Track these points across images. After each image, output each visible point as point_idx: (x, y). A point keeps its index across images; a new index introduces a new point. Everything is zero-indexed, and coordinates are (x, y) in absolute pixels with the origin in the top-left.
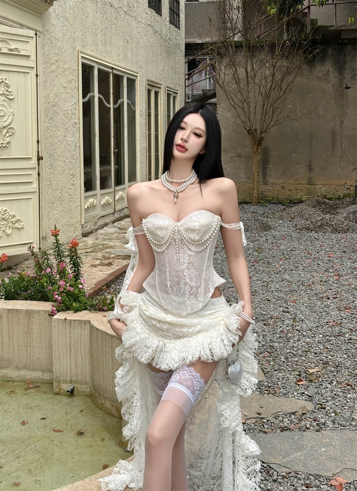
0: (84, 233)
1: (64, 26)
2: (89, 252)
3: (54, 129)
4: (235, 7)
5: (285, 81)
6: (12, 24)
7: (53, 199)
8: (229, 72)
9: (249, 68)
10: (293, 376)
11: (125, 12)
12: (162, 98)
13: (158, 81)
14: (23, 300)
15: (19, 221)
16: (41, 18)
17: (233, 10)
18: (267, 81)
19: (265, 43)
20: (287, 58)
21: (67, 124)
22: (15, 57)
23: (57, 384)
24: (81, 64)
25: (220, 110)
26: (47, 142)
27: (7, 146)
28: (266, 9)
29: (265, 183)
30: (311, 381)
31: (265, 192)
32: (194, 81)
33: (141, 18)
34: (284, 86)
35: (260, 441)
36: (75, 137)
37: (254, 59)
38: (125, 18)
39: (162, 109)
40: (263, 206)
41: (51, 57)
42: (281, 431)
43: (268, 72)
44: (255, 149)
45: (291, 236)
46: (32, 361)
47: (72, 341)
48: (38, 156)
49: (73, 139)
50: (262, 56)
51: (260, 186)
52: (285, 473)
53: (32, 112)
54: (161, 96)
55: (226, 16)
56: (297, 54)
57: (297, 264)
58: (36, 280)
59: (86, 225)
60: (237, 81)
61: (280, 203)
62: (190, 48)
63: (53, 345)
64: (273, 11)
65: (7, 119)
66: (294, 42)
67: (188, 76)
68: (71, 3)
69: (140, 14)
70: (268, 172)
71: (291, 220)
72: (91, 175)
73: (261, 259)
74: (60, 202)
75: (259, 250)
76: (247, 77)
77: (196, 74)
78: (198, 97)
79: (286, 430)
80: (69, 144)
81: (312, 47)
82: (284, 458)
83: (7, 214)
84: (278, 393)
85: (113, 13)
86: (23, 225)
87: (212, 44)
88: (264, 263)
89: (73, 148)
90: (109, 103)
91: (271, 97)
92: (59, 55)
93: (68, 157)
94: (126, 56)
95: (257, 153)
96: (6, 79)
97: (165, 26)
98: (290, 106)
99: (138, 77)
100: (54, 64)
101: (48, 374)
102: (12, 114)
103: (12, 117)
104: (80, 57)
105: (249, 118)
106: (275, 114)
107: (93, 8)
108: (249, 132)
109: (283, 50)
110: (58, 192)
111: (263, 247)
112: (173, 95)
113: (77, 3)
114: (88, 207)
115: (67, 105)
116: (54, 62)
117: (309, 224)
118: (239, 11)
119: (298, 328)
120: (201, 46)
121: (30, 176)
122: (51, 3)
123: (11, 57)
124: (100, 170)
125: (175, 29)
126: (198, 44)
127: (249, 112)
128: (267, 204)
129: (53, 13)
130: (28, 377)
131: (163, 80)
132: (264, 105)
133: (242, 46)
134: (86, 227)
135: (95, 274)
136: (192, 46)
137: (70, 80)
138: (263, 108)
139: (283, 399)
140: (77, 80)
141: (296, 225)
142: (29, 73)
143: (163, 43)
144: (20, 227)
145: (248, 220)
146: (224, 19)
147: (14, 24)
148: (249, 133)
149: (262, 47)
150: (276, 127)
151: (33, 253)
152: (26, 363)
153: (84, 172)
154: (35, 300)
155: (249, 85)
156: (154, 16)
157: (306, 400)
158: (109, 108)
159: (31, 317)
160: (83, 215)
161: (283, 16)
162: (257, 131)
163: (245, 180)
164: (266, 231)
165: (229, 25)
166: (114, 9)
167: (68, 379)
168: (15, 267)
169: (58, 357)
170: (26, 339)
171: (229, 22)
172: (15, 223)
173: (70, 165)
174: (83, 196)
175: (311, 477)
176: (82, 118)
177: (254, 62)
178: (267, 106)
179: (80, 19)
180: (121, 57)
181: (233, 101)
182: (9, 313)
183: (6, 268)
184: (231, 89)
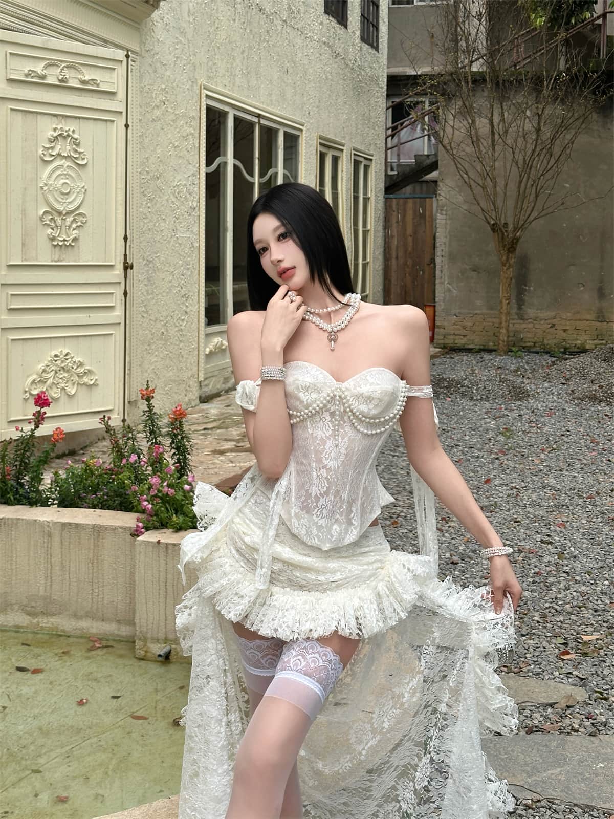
0: (203, 395)
1: (177, 43)
2: (212, 429)
3: (155, 217)
4: (474, 14)
5: (558, 142)
6: (88, 38)
7: (150, 336)
8: (461, 125)
9: (496, 119)
10: (553, 646)
11: (285, 21)
12: (345, 167)
13: (338, 139)
14: (89, 508)
15: (89, 372)
16: (137, 29)
17: (471, 18)
18: (526, 142)
19: (526, 76)
20: (563, 101)
21: (178, 209)
22: (90, 94)
23: (141, 643)
24: (205, 107)
25: (444, 189)
26: (142, 239)
27: (73, 244)
28: (529, 17)
29: (521, 317)
30: (585, 654)
31: (521, 332)
32: (402, 141)
33: (313, 31)
34: (557, 150)
35: (489, 747)
36: (192, 231)
37: (504, 104)
38: (284, 32)
39: (344, 186)
40: (516, 357)
41: (154, 96)
42: (527, 733)
43: (528, 126)
44: (504, 258)
45: (563, 409)
46: (100, 606)
47: (170, 576)
48: (125, 262)
49: (187, 235)
50: (520, 99)
51: (511, 321)
52: (530, 801)
53: (116, 188)
54: (342, 165)
55: (459, 29)
56: (580, 95)
57: (572, 458)
58: (112, 474)
59: (206, 382)
60: (475, 139)
61: (547, 353)
62: (395, 83)
63: (137, 582)
64: (540, 22)
65: (75, 199)
66: (575, 74)
67: (392, 131)
68: (191, 4)
69: (309, 25)
70: (526, 298)
71: (564, 382)
72: (218, 298)
73: (511, 448)
74: (163, 342)
75: (507, 432)
76: (493, 134)
77: (405, 127)
78: (408, 169)
79: (537, 731)
80: (180, 244)
81: (606, 83)
82: (530, 776)
83: (70, 360)
84: (525, 672)
85: (262, 22)
86: (96, 380)
87: (432, 77)
88: (516, 456)
89: (187, 250)
90: (252, 175)
91: (533, 169)
92: (167, 92)
93: (178, 265)
94: (283, 95)
95: (507, 265)
96: (73, 131)
97: (353, 45)
98: (568, 185)
99: (304, 132)
100: (158, 107)
101: (128, 627)
102: (83, 190)
103: (83, 195)
104: (203, 96)
105: (494, 204)
106: (539, 198)
107: (229, 14)
108: (494, 228)
109: (556, 87)
110: (159, 325)
111: (514, 428)
112: (364, 162)
113: (201, 4)
114: (211, 352)
115: (178, 178)
116: (158, 104)
117: (595, 390)
118: (480, 21)
119: (567, 568)
120: (413, 80)
121: (110, 296)
122: (155, 3)
123: (83, 94)
124: (234, 288)
125: (370, 50)
126: (409, 77)
127: (495, 194)
128: (523, 354)
129: (159, 20)
130: (94, 631)
131: (347, 138)
132: (521, 182)
133: (485, 80)
134: (206, 386)
135: (218, 466)
136: (400, 80)
137: (185, 134)
138: (519, 187)
139: (532, 682)
140: (197, 135)
141: (572, 391)
142: (113, 121)
143: (349, 75)
144: (92, 383)
145: (489, 380)
146: (456, 34)
147: (92, 40)
148: (494, 230)
149: (520, 82)
150: (541, 221)
151: (108, 429)
152: (91, 608)
153: (206, 291)
154: (109, 508)
155: (496, 148)
156: (334, 28)
157: (575, 685)
158: (253, 184)
159: (101, 537)
160: (202, 365)
161: (558, 29)
162: (507, 228)
163: (485, 311)
164: (519, 400)
165: (463, 44)
166: (264, 16)
167: (162, 636)
168: (82, 452)
169: (144, 601)
170: (91, 571)
171: (463, 39)
172: (82, 377)
173: (182, 279)
174: (202, 333)
175: (576, 808)
176: (204, 199)
177: (505, 108)
178: (526, 185)
179: (205, 32)
180: (274, 98)
181: (467, 174)
182: (63, 530)
183: (67, 452)
184: (464, 153)
